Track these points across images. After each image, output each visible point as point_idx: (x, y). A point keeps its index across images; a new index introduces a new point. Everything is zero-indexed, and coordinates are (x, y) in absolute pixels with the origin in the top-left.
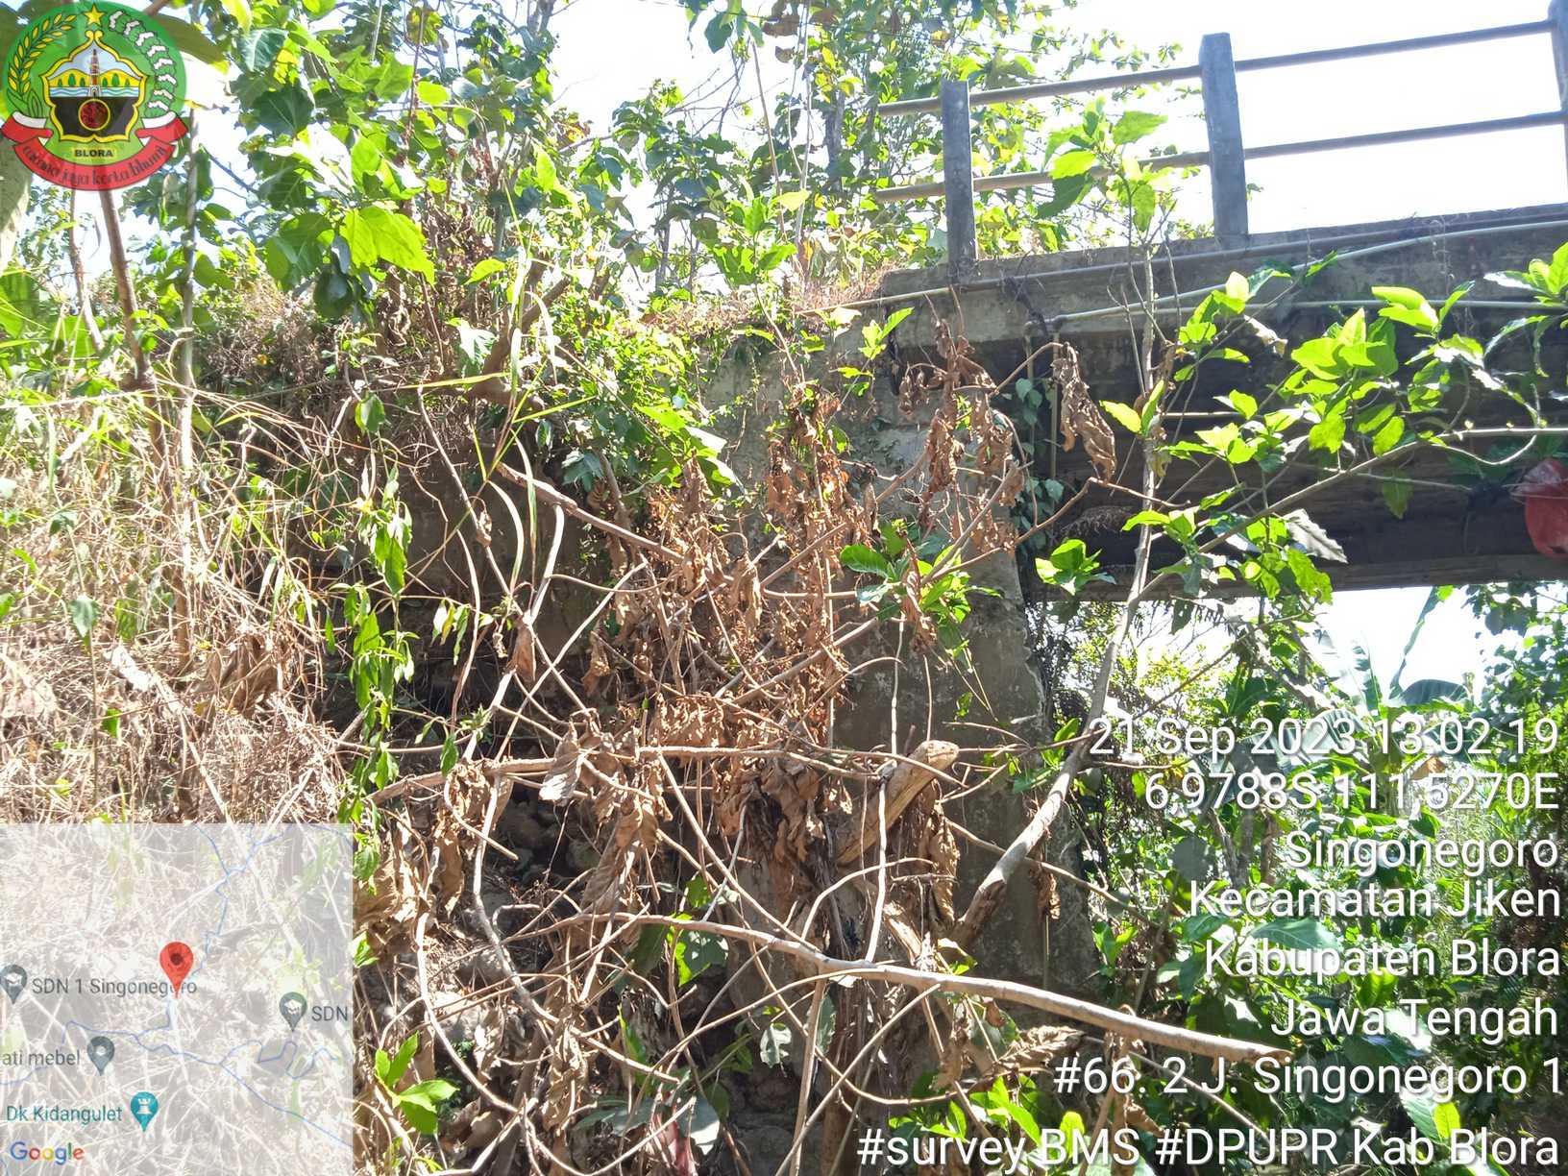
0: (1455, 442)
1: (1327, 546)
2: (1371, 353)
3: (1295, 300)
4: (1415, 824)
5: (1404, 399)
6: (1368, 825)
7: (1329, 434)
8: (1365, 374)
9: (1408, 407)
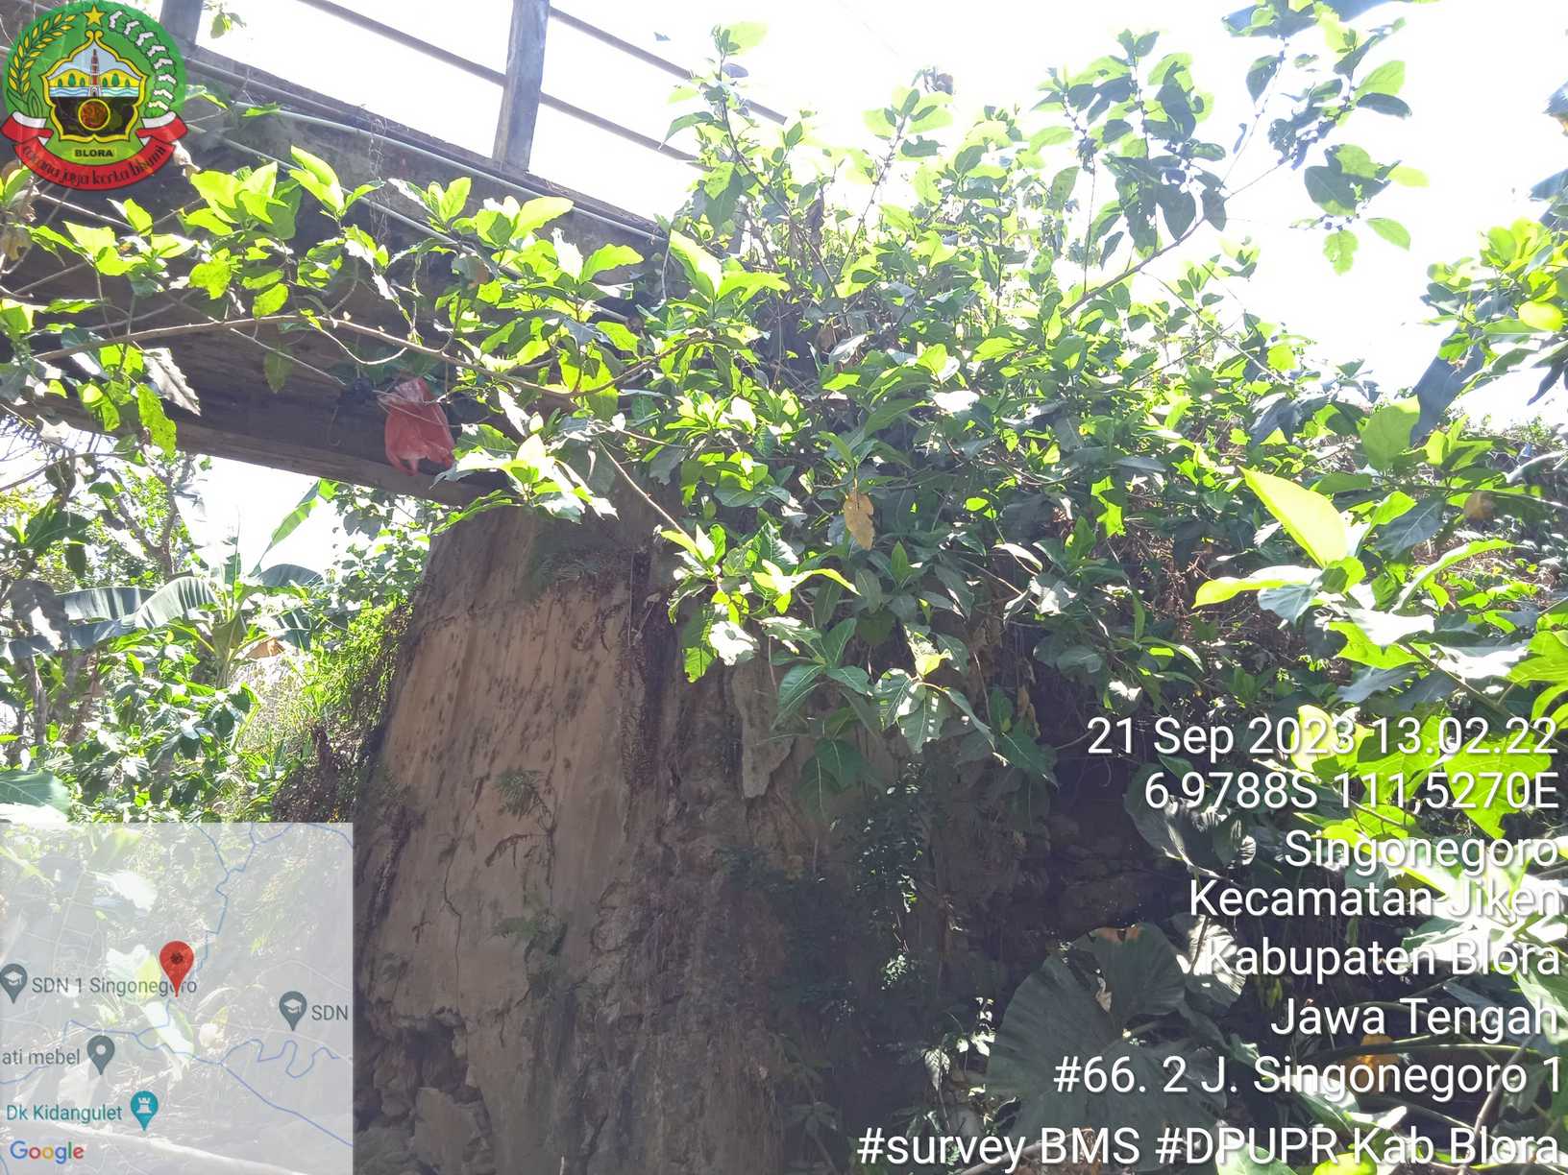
0: (328, 326)
1: (183, 393)
2: (271, 209)
3: (225, 134)
5: (293, 268)
6: (187, 694)
7: (213, 274)
8: (262, 229)
9: (295, 278)
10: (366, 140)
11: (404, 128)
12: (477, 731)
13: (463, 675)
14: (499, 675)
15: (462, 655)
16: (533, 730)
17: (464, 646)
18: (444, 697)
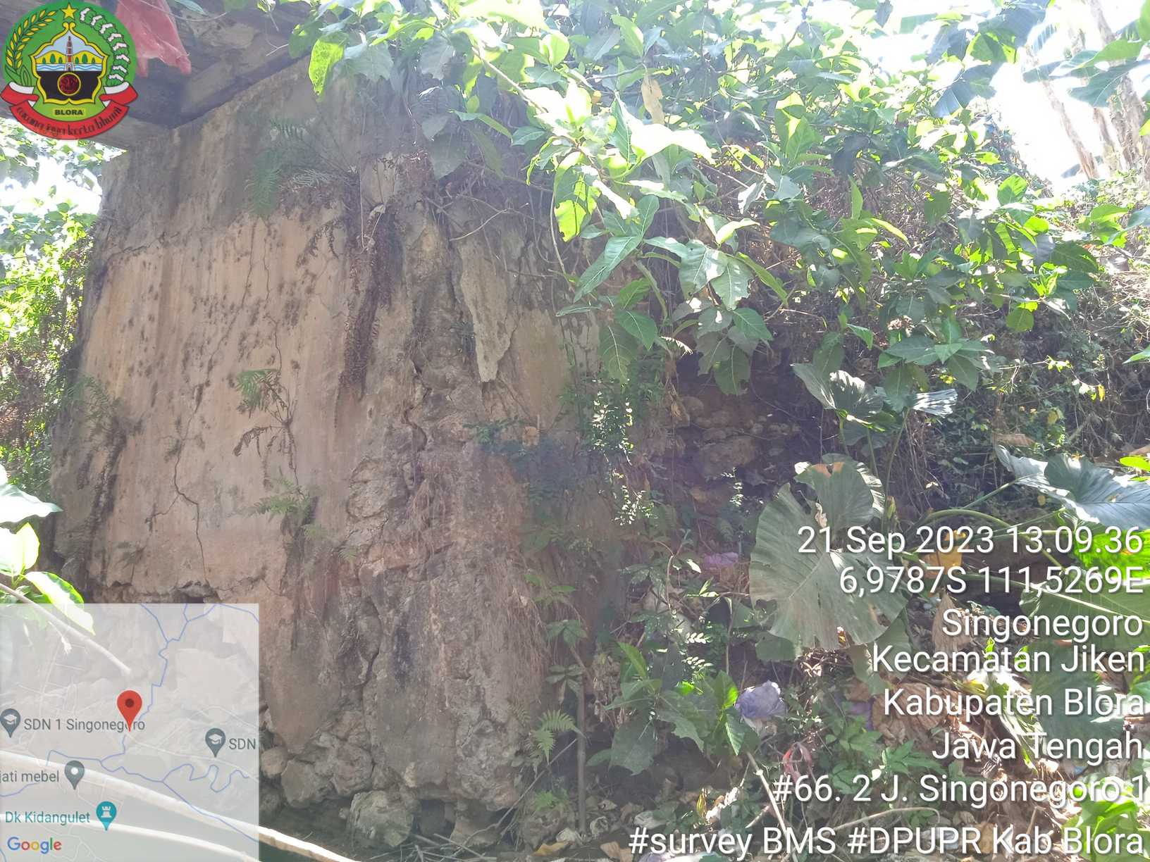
12: (187, 345)
13: (163, 297)
14: (204, 294)
15: (159, 279)
16: (251, 339)
17: (160, 272)
18: (144, 319)
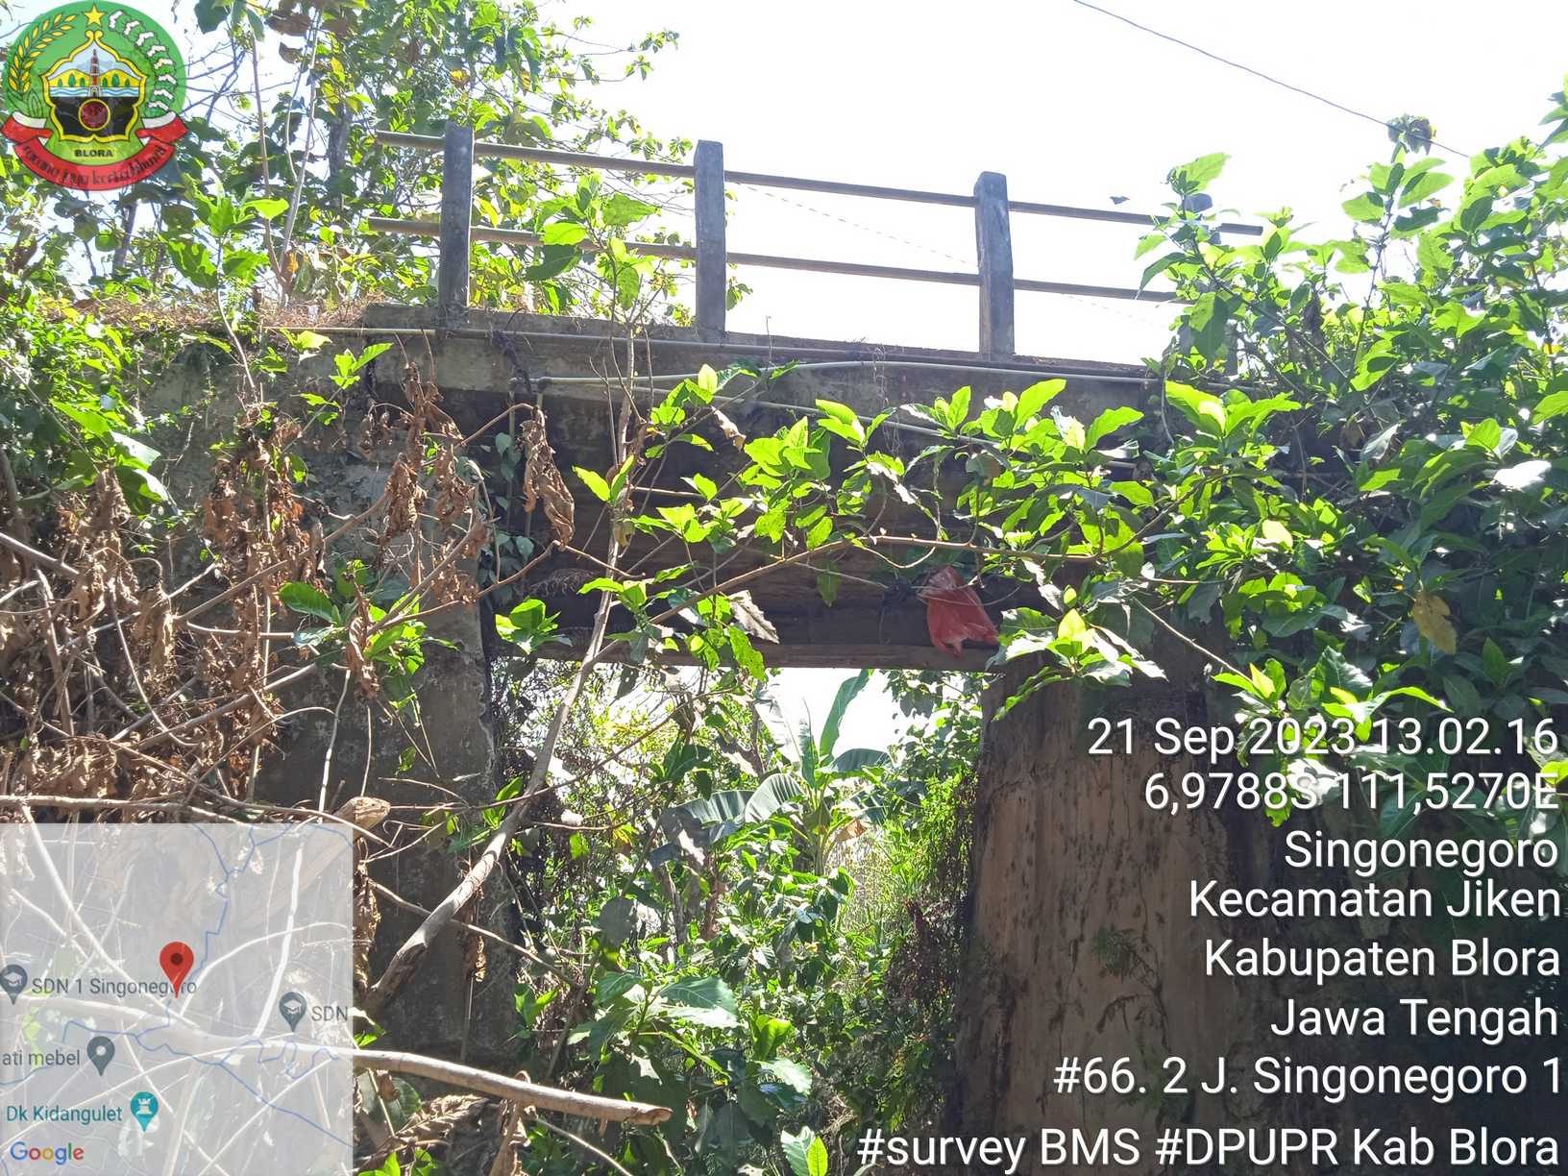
0: (871, 544)
1: (763, 626)
2: (808, 457)
3: (758, 398)
4: (832, 883)
5: (833, 501)
6: (794, 882)
7: (771, 525)
8: (803, 476)
9: (836, 511)
10: (870, 368)
11: (899, 348)
12: (1061, 893)
13: (1038, 837)
14: (1073, 833)
15: (1033, 818)
16: (1117, 887)
17: (1034, 806)
18: (1024, 862)
